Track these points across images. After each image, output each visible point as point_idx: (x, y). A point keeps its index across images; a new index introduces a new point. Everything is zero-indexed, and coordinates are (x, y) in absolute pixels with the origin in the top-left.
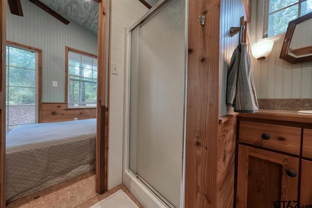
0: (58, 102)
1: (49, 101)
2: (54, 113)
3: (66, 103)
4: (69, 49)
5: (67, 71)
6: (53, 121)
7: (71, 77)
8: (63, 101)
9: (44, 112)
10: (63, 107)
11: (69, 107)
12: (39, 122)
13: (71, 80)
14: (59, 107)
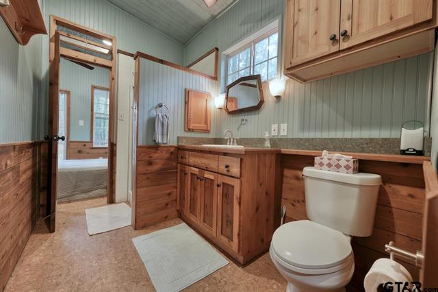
0: (84, 140)
1: (76, 140)
2: (80, 152)
3: (91, 142)
4: (94, 87)
5: (92, 110)
6: (79, 158)
7: (97, 115)
8: (88, 140)
9: (72, 150)
10: (88, 145)
11: (94, 146)
12: (67, 159)
13: (97, 118)
14: (85, 145)
